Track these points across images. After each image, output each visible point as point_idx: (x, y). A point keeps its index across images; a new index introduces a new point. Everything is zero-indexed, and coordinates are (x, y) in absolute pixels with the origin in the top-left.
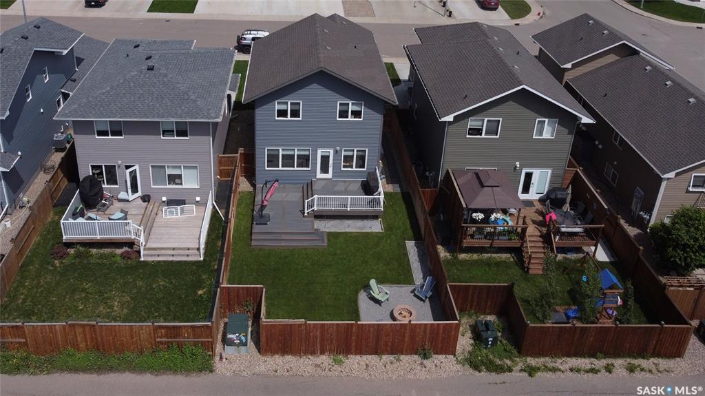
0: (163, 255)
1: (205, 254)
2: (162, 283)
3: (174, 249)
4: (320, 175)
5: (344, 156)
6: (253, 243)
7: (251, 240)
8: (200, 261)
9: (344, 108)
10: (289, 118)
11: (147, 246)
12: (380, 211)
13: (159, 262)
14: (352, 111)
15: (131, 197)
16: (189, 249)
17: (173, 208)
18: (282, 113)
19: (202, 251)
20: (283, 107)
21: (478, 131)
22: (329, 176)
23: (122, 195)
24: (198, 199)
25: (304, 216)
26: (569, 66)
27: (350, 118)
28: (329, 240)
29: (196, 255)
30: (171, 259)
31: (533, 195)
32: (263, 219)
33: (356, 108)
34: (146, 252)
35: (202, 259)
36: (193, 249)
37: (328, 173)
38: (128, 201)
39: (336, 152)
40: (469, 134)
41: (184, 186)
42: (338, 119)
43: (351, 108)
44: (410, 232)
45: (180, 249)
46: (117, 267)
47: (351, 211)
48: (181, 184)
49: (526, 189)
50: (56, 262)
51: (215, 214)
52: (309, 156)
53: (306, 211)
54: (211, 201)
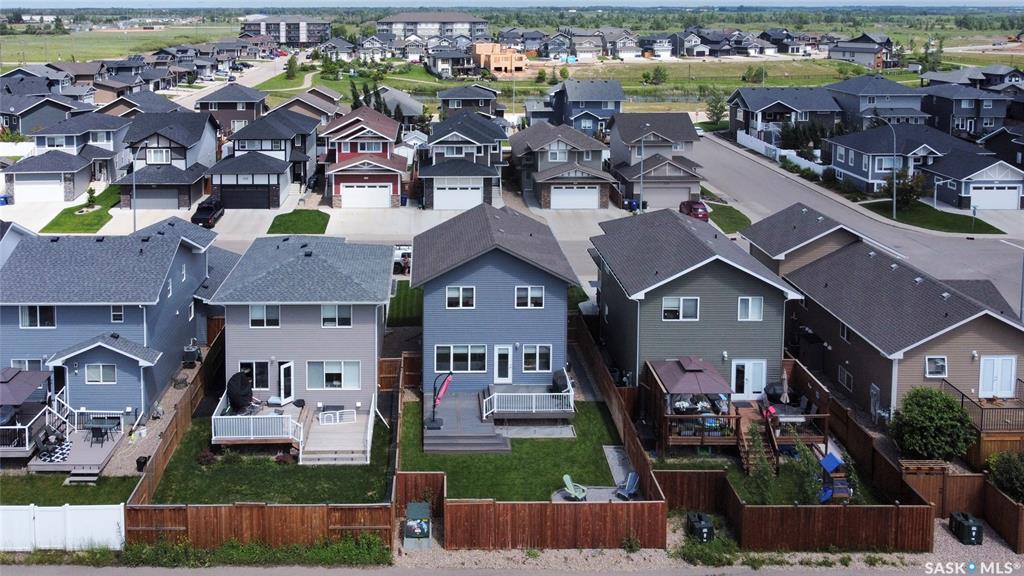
0: (323, 459)
1: (371, 458)
2: (326, 486)
3: (336, 452)
4: (498, 380)
5: (526, 355)
6: (425, 448)
7: (423, 445)
8: (367, 465)
9: (523, 294)
10: (461, 307)
11: (306, 449)
12: (570, 413)
13: (319, 467)
14: (532, 298)
15: (283, 401)
16: (353, 452)
17: (329, 413)
18: (453, 302)
19: (369, 455)
20: (454, 294)
21: (674, 314)
22: (508, 380)
23: (273, 399)
24: (359, 404)
25: (482, 421)
26: (781, 257)
27: (530, 306)
28: (513, 446)
29: (360, 458)
30: (333, 463)
31: (749, 395)
32: (435, 424)
33: (537, 294)
34: (305, 456)
35: (368, 462)
36: (358, 452)
37: (507, 376)
38: (279, 405)
39: (516, 349)
40: (665, 317)
41: (343, 388)
42: (516, 307)
43: (530, 294)
44: (607, 438)
45: (343, 452)
46: (273, 472)
47: (537, 413)
48: (340, 386)
49: (740, 389)
50: (203, 467)
51: (378, 422)
52: (484, 354)
53: (485, 415)
54: (374, 408)
